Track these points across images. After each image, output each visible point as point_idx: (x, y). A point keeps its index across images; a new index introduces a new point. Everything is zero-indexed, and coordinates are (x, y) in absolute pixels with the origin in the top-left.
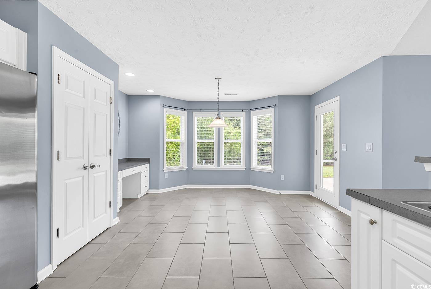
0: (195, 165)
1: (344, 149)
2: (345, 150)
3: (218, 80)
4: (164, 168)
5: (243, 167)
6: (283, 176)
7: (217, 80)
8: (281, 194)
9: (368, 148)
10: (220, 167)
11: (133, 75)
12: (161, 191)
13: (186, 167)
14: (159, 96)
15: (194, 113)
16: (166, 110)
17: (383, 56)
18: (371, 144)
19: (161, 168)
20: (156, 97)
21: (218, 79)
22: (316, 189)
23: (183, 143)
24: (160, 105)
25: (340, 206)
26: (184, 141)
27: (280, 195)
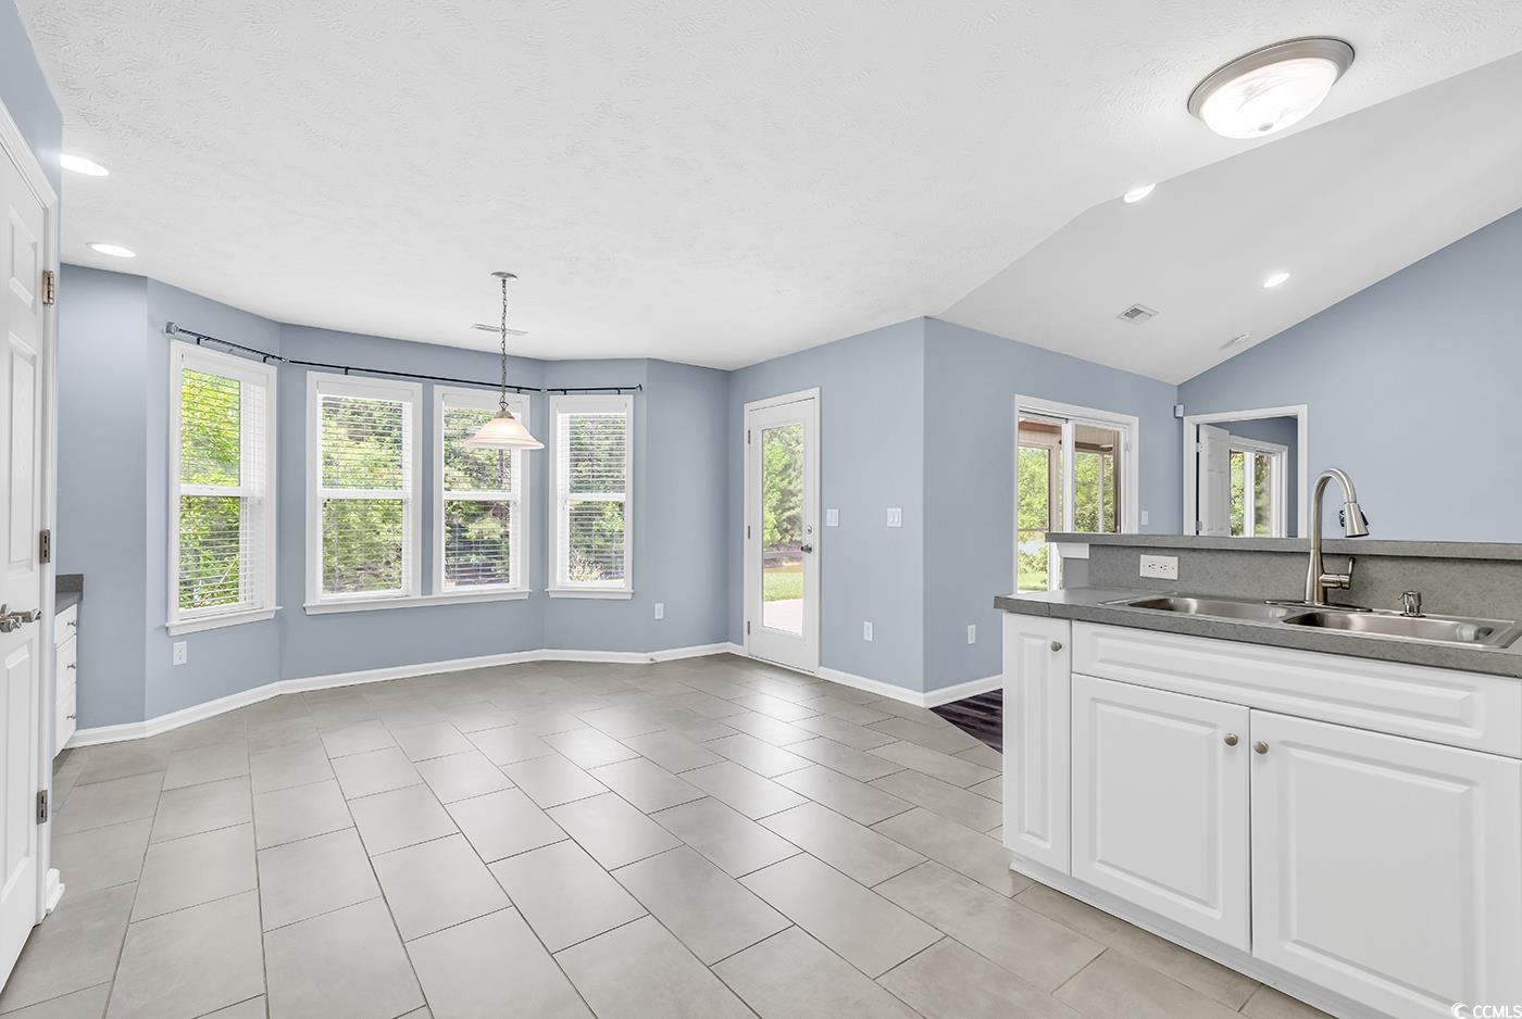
0: (319, 596)
1: (832, 519)
2: (836, 525)
3: (504, 281)
4: (166, 621)
5: (518, 590)
6: (662, 605)
7: (500, 279)
8: (659, 661)
9: (894, 517)
10: (431, 594)
11: (103, 172)
12: (154, 726)
13: (273, 607)
14: (146, 278)
15: (312, 376)
16: (180, 347)
17: (926, 317)
18: (900, 510)
19: (152, 619)
20: (133, 281)
21: (505, 277)
22: (749, 633)
23: (260, 503)
24: (152, 322)
25: (822, 668)
26: (257, 495)
27: (653, 665)
